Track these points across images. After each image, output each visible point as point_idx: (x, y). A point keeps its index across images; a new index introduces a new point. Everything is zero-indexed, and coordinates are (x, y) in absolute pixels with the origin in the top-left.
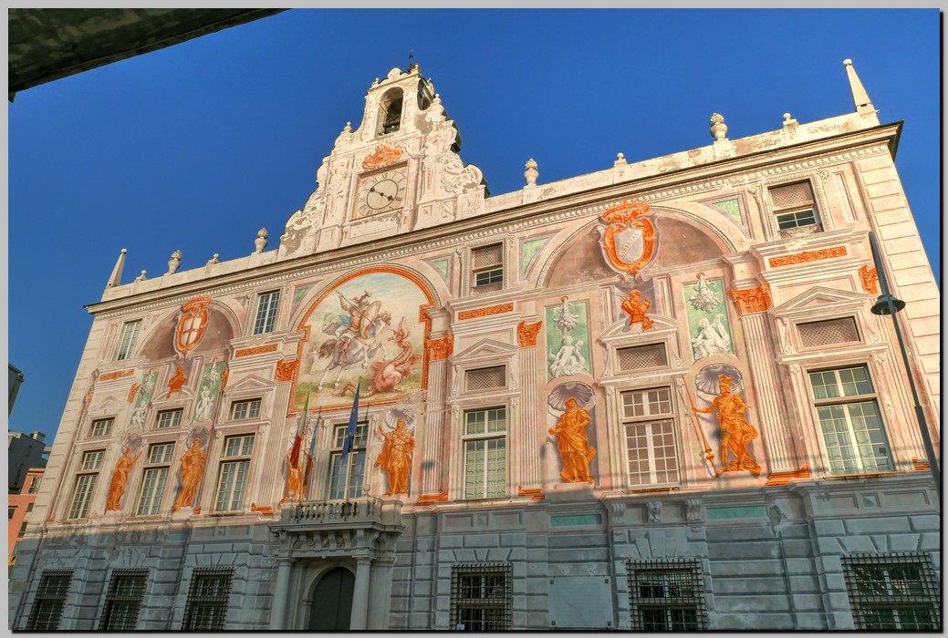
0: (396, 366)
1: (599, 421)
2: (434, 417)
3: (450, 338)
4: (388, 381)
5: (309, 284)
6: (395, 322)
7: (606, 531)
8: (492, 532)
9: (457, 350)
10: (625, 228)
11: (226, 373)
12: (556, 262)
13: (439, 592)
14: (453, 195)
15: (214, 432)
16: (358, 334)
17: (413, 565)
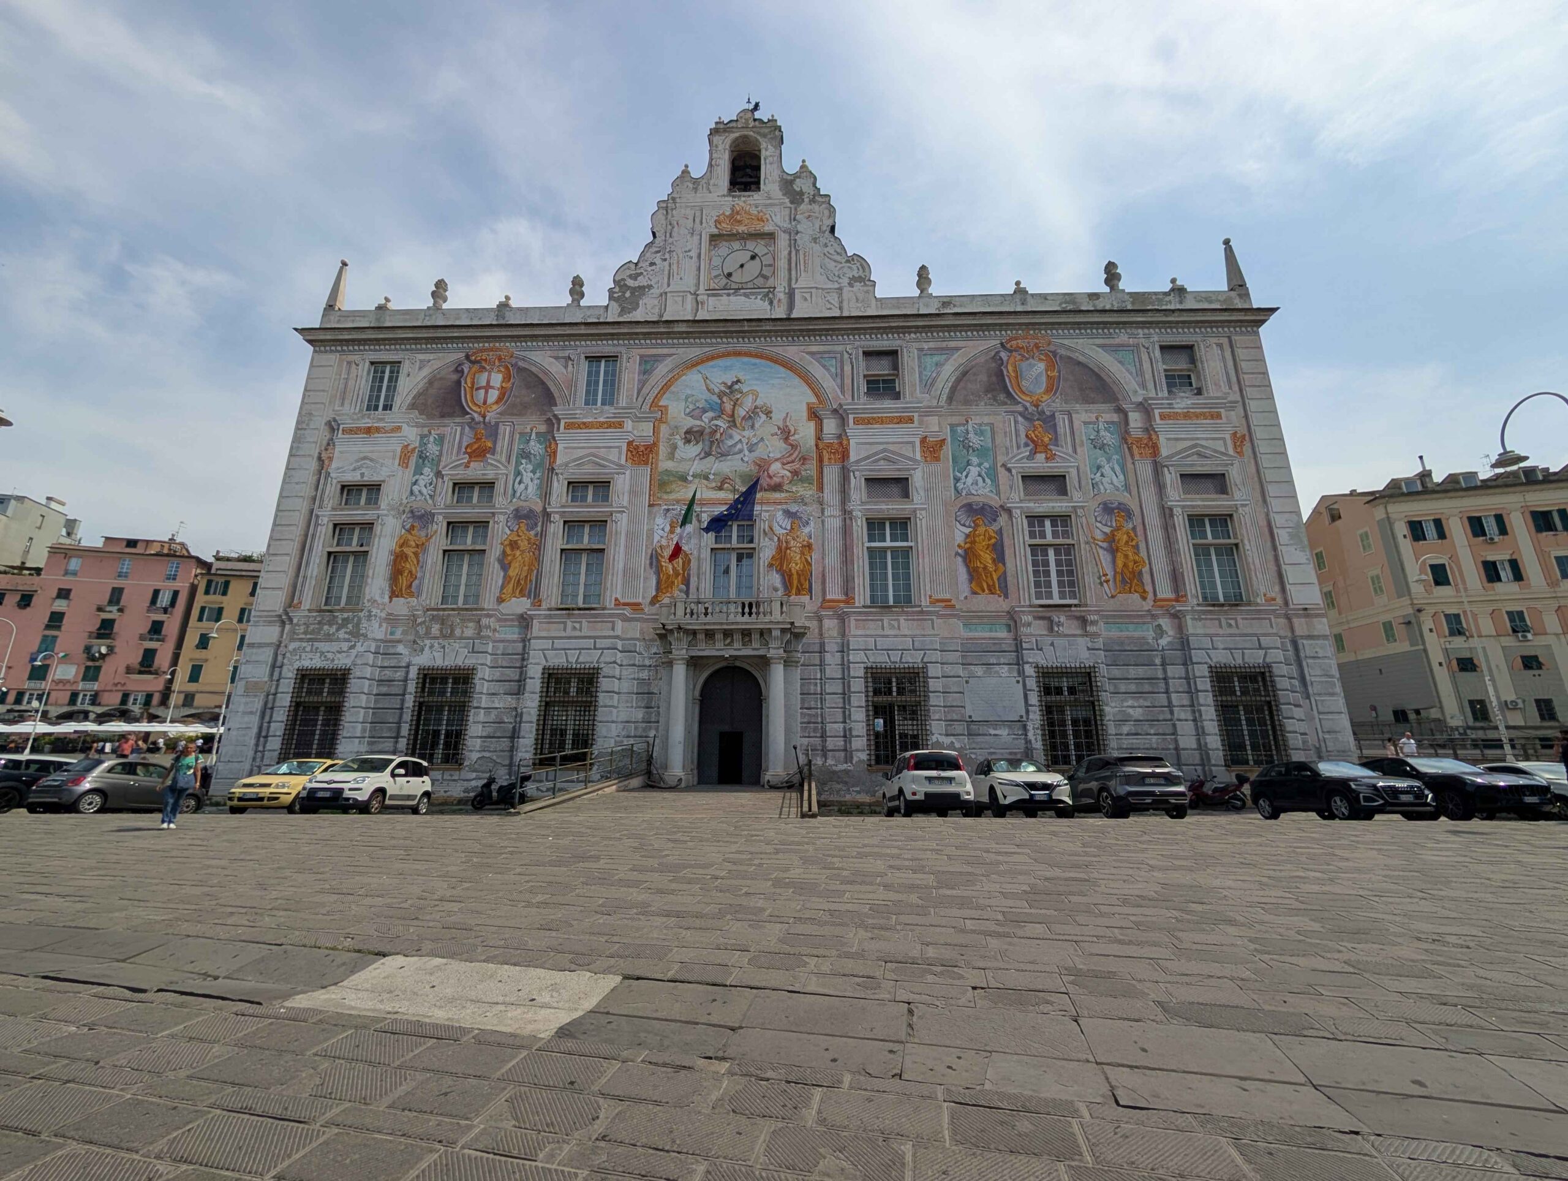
0: (784, 464)
1: (1007, 542)
2: (834, 523)
3: (845, 442)
4: (776, 480)
5: (659, 355)
6: (778, 417)
7: (1016, 639)
8: (905, 636)
9: (853, 457)
10: (1027, 359)
11: (553, 446)
12: (958, 381)
13: (852, 690)
14: (836, 286)
15: (547, 515)
16: (733, 423)
17: (822, 664)
